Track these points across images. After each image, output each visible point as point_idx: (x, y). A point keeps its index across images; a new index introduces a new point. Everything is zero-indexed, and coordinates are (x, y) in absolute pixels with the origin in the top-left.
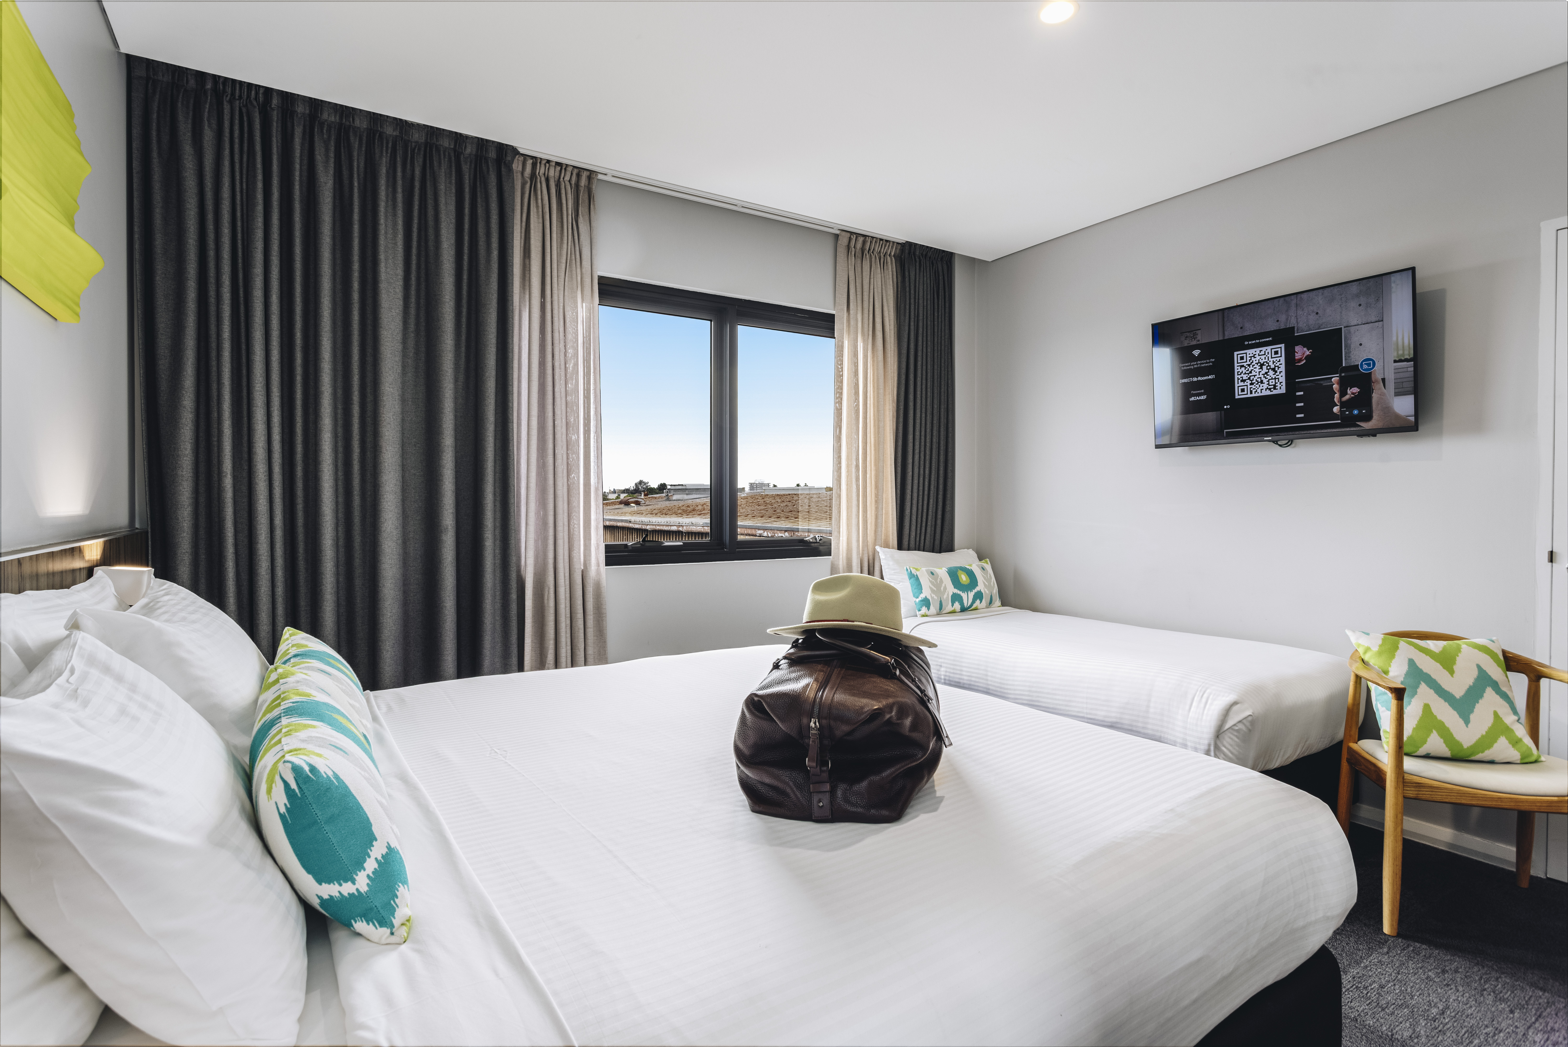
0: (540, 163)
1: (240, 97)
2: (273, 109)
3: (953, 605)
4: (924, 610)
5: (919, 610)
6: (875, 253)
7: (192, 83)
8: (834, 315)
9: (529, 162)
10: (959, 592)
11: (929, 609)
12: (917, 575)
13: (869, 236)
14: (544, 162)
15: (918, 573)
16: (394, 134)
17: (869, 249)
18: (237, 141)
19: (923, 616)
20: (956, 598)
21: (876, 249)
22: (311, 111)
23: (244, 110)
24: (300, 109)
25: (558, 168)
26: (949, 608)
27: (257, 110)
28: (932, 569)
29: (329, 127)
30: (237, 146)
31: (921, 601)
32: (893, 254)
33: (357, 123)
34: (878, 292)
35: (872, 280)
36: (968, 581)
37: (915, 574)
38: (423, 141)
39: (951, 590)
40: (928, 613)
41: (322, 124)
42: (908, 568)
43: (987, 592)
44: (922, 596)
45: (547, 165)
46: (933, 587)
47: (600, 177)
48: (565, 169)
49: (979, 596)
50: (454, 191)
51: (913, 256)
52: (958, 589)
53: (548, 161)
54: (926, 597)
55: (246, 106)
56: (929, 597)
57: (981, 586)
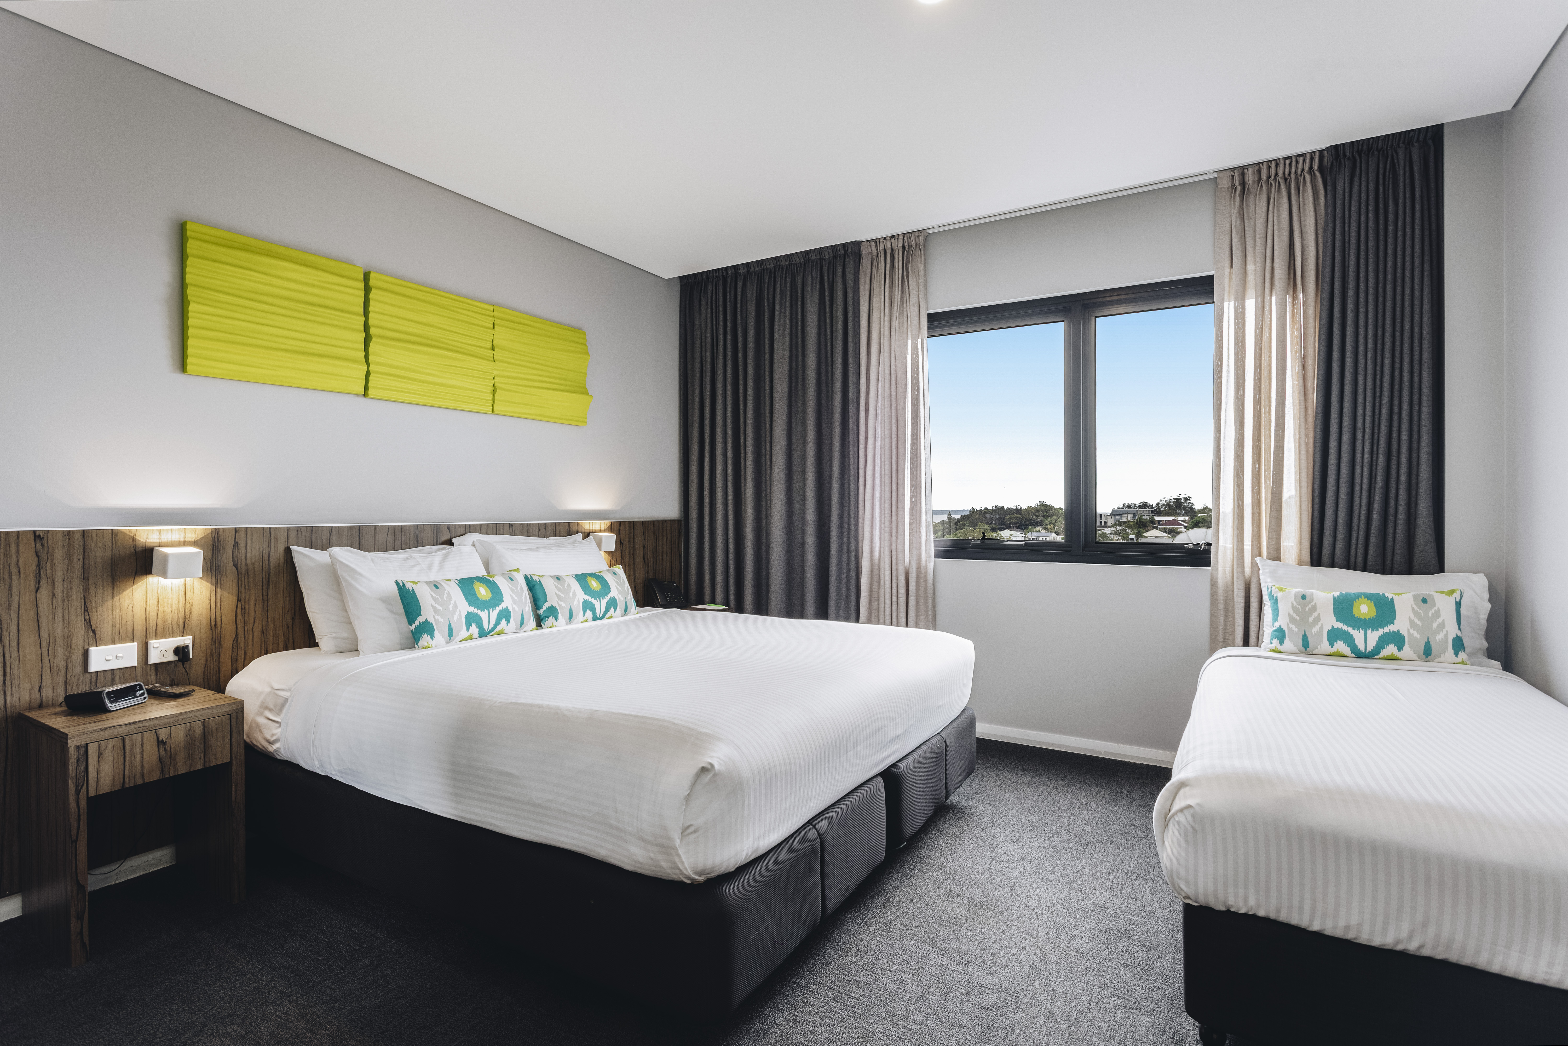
0: (879, 242)
1: (716, 277)
2: (729, 277)
3: (1332, 645)
4: (1276, 643)
5: (1271, 643)
6: (1280, 179)
7: (700, 277)
8: (1212, 276)
9: (873, 244)
10: (1345, 628)
11: (1281, 643)
12: (1276, 597)
13: (1262, 163)
14: (881, 240)
15: (1280, 595)
16: (787, 263)
17: (1269, 177)
18: (714, 302)
19: (1274, 651)
20: (1334, 635)
21: (1281, 173)
22: (747, 269)
23: (717, 283)
24: (742, 271)
25: (893, 240)
26: (1325, 647)
27: (721, 281)
28: (1307, 591)
29: (755, 274)
30: (714, 305)
31: (1275, 631)
32: (1316, 167)
33: (768, 266)
34: (1279, 228)
35: (1270, 216)
36: (1373, 614)
37: (1275, 595)
38: (803, 260)
39: (1329, 621)
40: (1279, 648)
41: (751, 274)
42: (1270, 587)
43: (1417, 636)
44: (1277, 625)
45: (885, 241)
46: (1294, 615)
47: (929, 231)
48: (898, 239)
49: (1398, 640)
50: (818, 287)
51: (1342, 160)
52: (1345, 623)
53: (885, 238)
54: (1280, 626)
55: (718, 281)
56: (1285, 628)
57: (1401, 624)
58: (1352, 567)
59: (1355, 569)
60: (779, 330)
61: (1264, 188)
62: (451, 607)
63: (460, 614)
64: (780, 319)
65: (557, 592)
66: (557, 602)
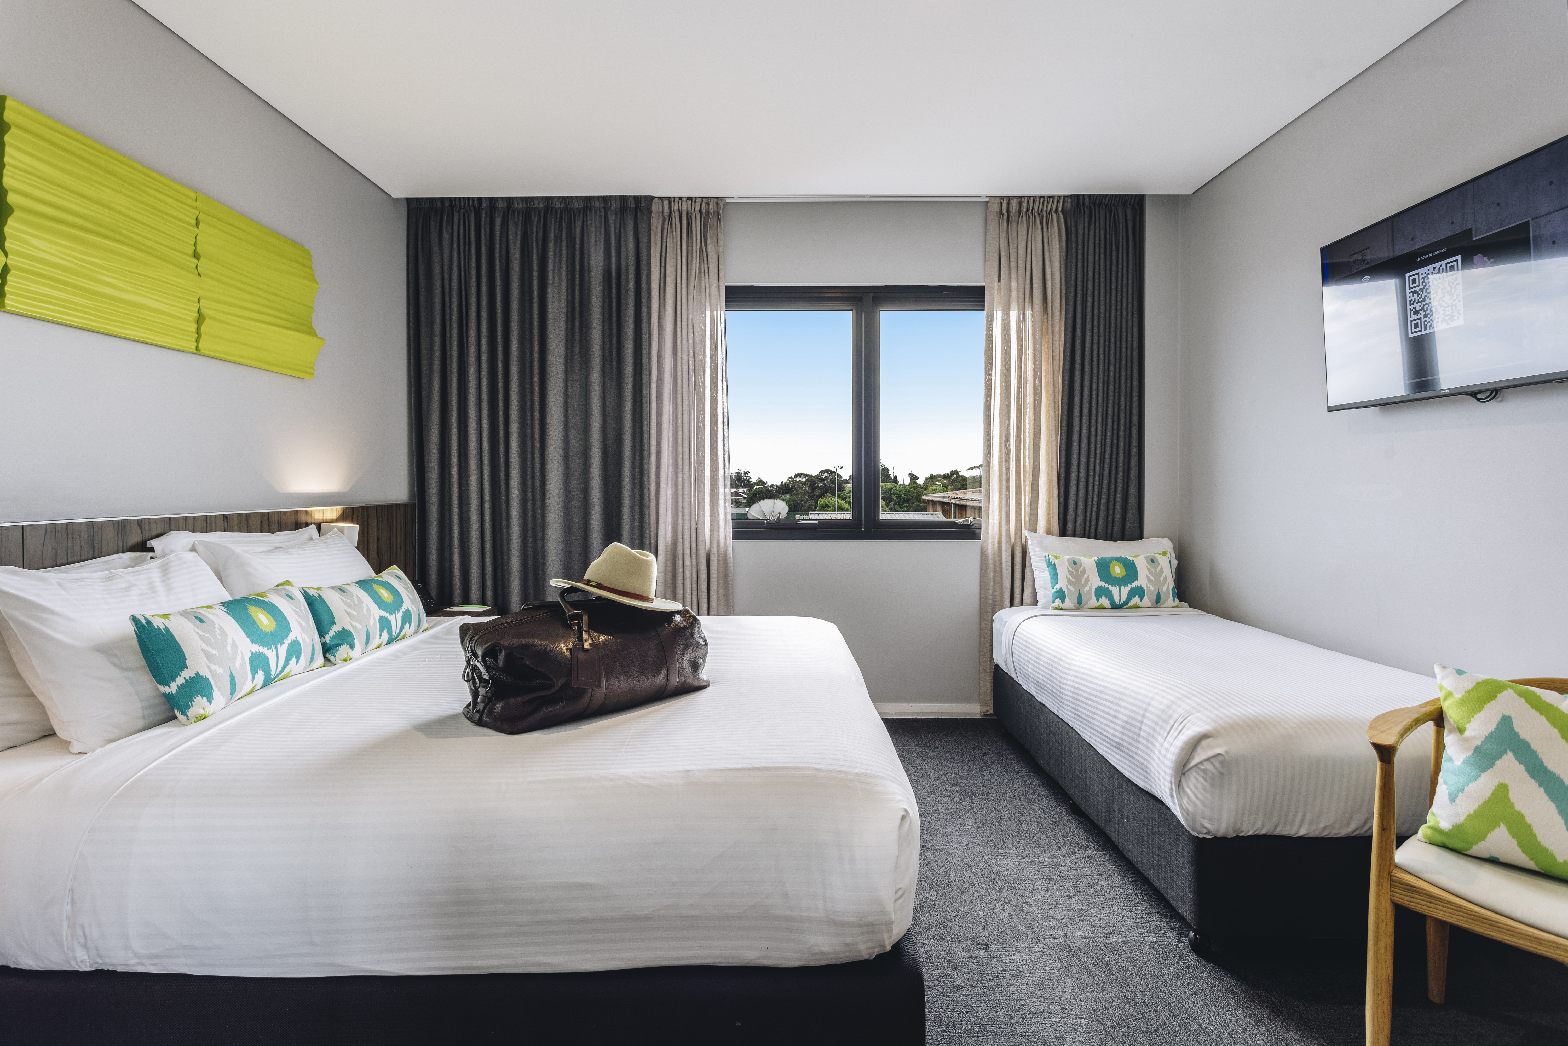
0: (674, 201)
1: (464, 206)
2: (483, 210)
3: (1098, 600)
4: (1058, 602)
5: (1053, 603)
6: (1035, 213)
7: (439, 204)
8: (984, 287)
9: (666, 203)
10: (1107, 586)
11: (1063, 602)
12: (1054, 564)
13: (1024, 197)
14: (676, 200)
15: (1056, 561)
16: (562, 206)
17: (1027, 210)
18: (462, 237)
19: (1056, 609)
20: (1100, 592)
21: (1036, 208)
22: (508, 204)
23: (466, 215)
24: (500, 205)
25: (689, 202)
26: (1093, 602)
27: (473, 213)
28: (1076, 557)
29: (519, 212)
30: (462, 241)
31: (1056, 592)
32: (1060, 209)
33: (537, 205)
34: (1036, 255)
35: (1029, 243)
36: (1124, 573)
37: (1053, 562)
38: (582, 206)
39: (1096, 581)
40: (1061, 606)
41: (514, 211)
42: (1047, 555)
43: (1152, 588)
44: (1057, 587)
45: (680, 201)
46: (1071, 578)
47: (728, 200)
48: (695, 202)
49: (1139, 592)
50: (603, 240)
51: (1082, 208)
52: (1106, 582)
53: (681, 199)
54: (1061, 588)
55: (467, 212)
56: (1064, 589)
57: (1142, 581)
58: (1087, 536)
59: (1089, 538)
60: (553, 282)
61: (1024, 218)
62: (229, 648)
63: (243, 658)
64: (554, 270)
65: (348, 610)
66: (350, 623)
